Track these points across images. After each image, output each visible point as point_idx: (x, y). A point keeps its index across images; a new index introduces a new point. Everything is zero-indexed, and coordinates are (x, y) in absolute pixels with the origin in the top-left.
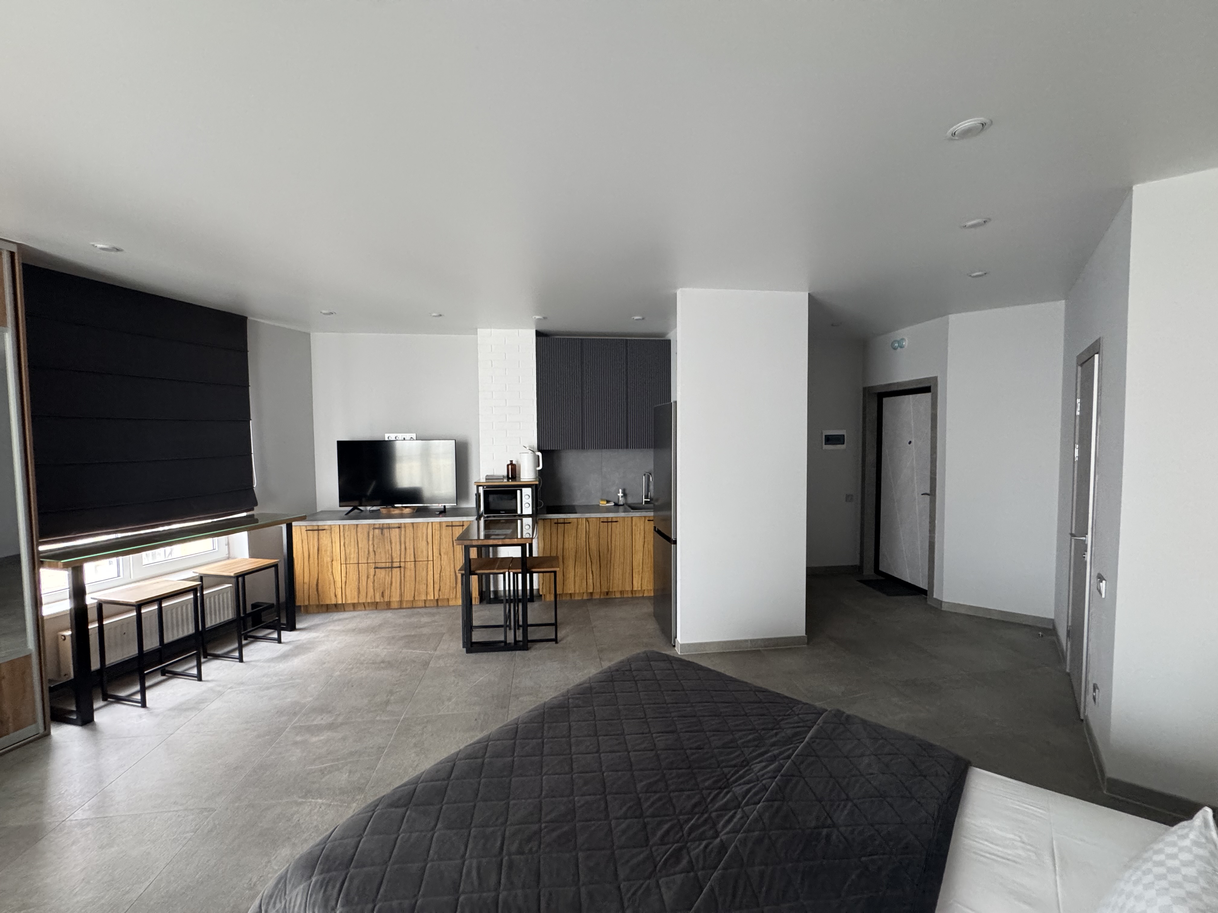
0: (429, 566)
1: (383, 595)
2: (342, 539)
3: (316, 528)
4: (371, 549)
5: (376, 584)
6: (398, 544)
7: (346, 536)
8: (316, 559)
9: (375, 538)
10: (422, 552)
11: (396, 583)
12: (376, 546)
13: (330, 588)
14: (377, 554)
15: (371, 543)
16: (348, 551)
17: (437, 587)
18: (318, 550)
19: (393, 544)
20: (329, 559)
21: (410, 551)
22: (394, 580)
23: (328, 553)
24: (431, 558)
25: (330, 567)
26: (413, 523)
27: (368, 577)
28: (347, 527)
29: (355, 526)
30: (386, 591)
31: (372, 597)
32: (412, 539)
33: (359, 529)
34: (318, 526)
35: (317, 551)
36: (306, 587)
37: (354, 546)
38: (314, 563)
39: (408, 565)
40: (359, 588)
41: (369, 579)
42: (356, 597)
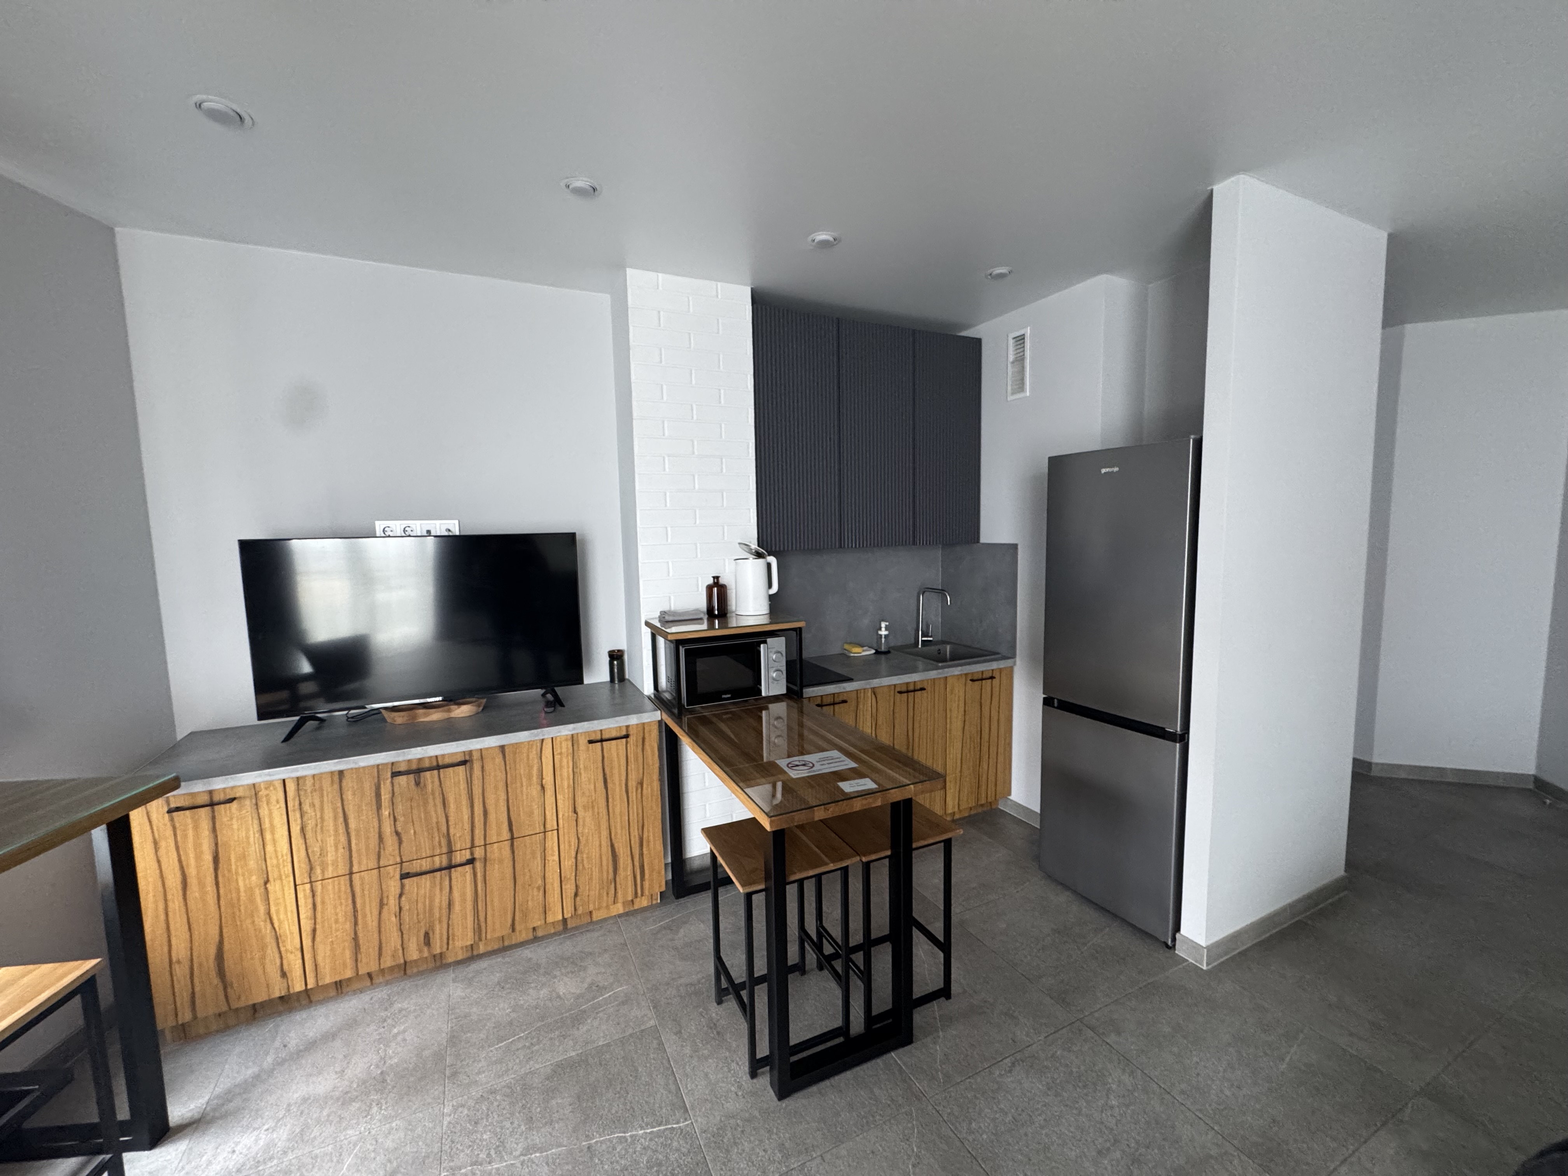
0: (549, 844)
1: (427, 940)
2: (295, 816)
3: (205, 799)
4: (388, 829)
5: (406, 916)
6: (465, 802)
7: (306, 807)
8: (210, 888)
9: (398, 799)
10: (531, 814)
11: (464, 900)
12: (401, 819)
13: (263, 958)
14: (404, 839)
15: (386, 813)
16: (315, 848)
17: (569, 888)
18: (216, 860)
19: (452, 807)
20: (255, 879)
21: (498, 816)
22: (456, 894)
23: (252, 864)
24: (551, 823)
25: (259, 900)
26: (502, 748)
27: (382, 905)
28: (309, 783)
29: (336, 778)
30: (437, 927)
31: (396, 951)
32: (501, 786)
33: (348, 783)
34: (211, 792)
35: (211, 866)
36: (181, 971)
37: (336, 830)
38: (204, 901)
39: (495, 851)
40: (356, 939)
41: (386, 908)
42: (350, 962)
